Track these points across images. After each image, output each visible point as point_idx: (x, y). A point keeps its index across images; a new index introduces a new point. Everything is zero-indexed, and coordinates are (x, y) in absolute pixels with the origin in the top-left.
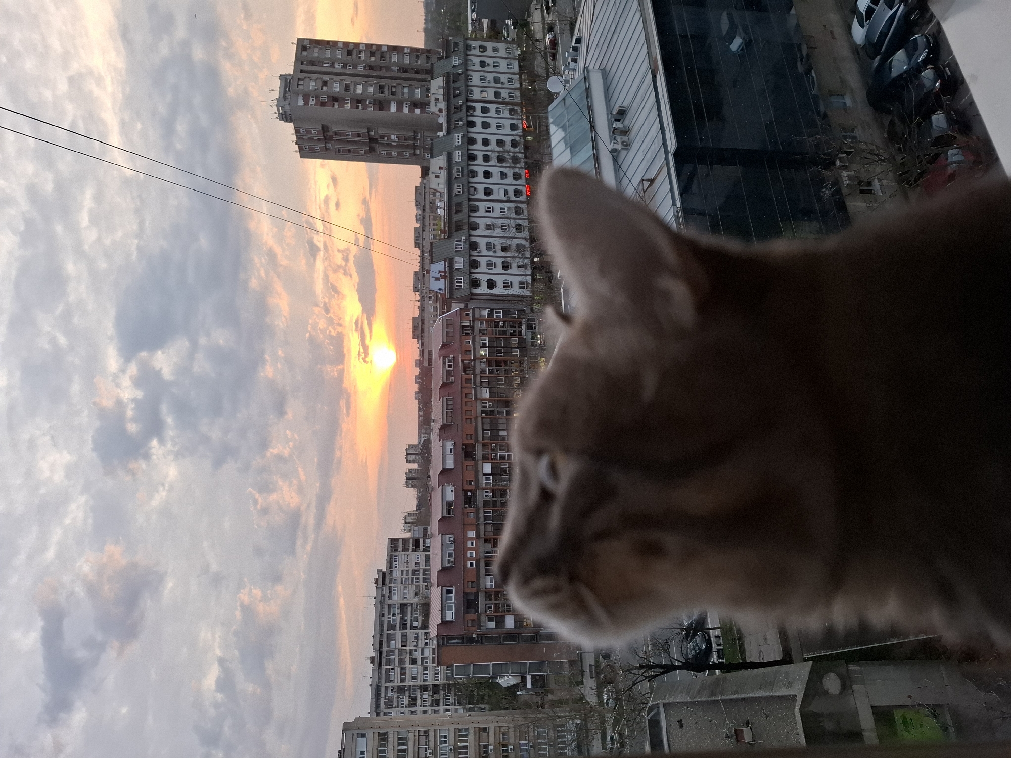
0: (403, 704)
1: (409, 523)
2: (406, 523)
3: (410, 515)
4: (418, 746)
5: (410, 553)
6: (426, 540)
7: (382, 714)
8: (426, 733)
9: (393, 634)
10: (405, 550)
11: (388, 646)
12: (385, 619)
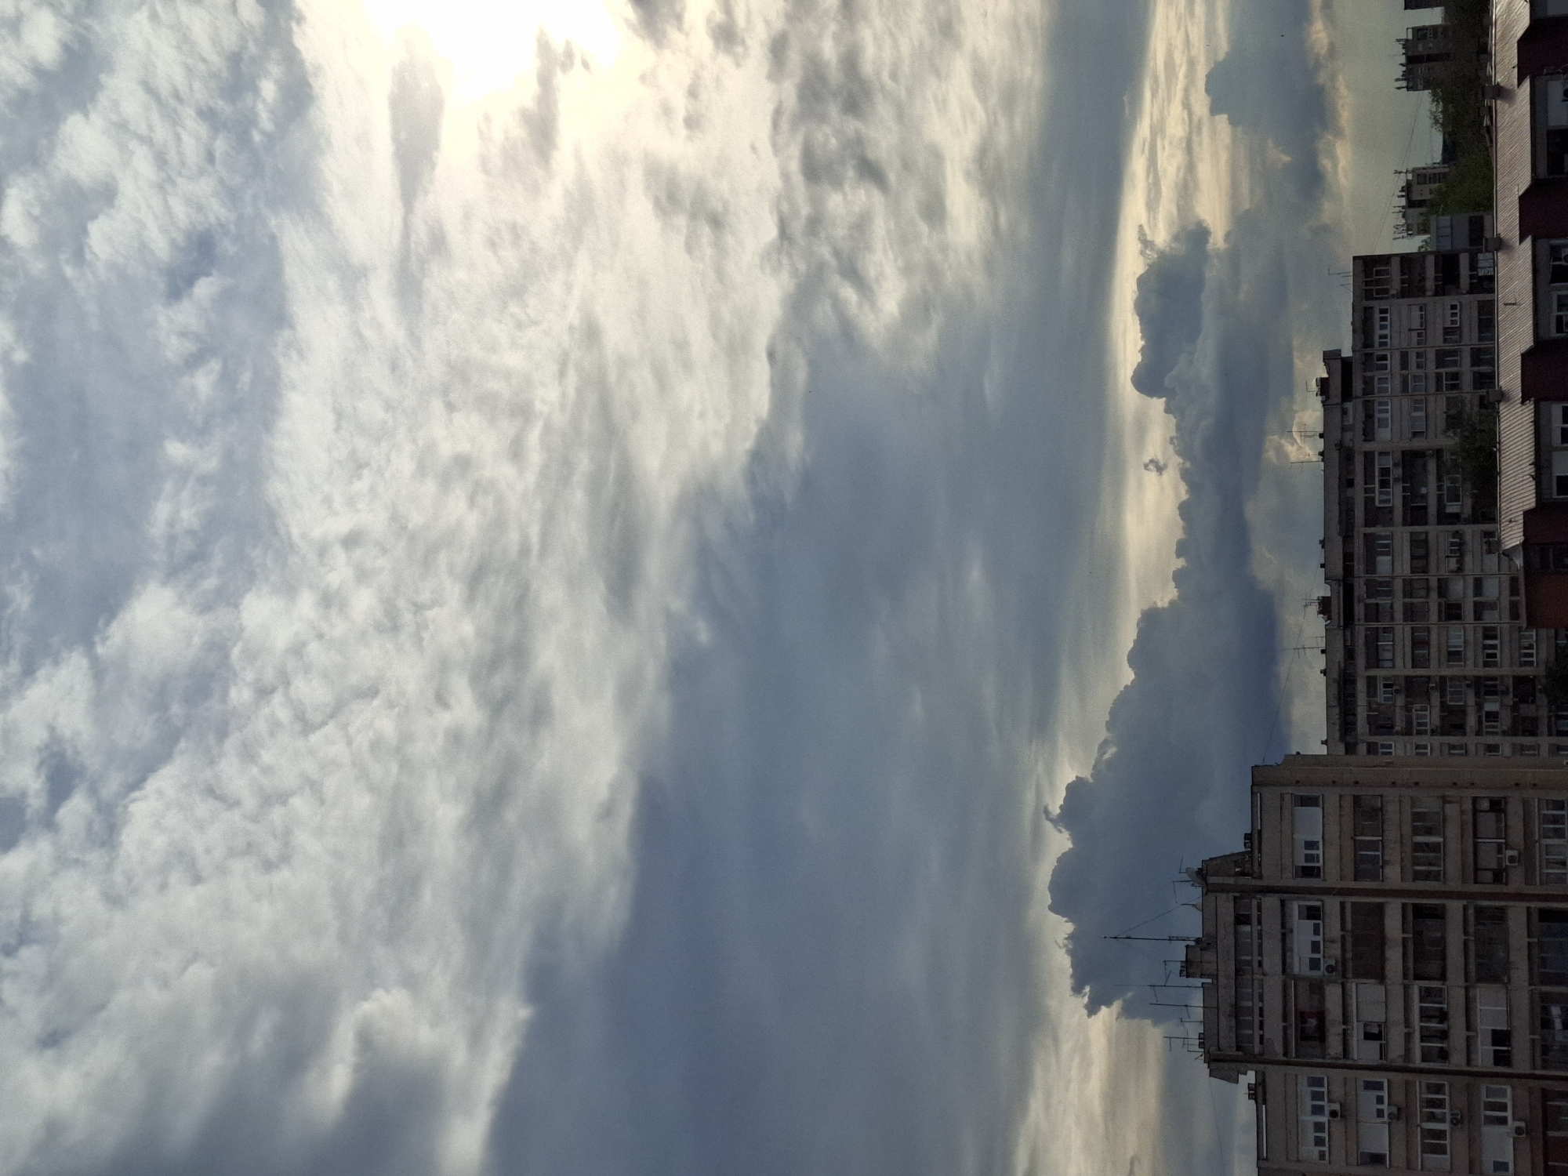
0: (1425, 724)
1: (1421, 203)
2: (1411, 204)
3: (1421, 176)
4: (1475, 836)
5: (1429, 300)
6: (1480, 256)
7: (1362, 748)
8: (1497, 806)
9: (1385, 538)
10: (1412, 288)
11: (1371, 567)
12: (1358, 494)
